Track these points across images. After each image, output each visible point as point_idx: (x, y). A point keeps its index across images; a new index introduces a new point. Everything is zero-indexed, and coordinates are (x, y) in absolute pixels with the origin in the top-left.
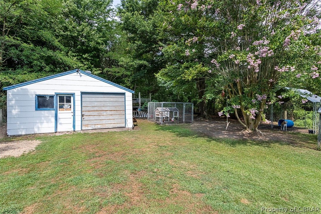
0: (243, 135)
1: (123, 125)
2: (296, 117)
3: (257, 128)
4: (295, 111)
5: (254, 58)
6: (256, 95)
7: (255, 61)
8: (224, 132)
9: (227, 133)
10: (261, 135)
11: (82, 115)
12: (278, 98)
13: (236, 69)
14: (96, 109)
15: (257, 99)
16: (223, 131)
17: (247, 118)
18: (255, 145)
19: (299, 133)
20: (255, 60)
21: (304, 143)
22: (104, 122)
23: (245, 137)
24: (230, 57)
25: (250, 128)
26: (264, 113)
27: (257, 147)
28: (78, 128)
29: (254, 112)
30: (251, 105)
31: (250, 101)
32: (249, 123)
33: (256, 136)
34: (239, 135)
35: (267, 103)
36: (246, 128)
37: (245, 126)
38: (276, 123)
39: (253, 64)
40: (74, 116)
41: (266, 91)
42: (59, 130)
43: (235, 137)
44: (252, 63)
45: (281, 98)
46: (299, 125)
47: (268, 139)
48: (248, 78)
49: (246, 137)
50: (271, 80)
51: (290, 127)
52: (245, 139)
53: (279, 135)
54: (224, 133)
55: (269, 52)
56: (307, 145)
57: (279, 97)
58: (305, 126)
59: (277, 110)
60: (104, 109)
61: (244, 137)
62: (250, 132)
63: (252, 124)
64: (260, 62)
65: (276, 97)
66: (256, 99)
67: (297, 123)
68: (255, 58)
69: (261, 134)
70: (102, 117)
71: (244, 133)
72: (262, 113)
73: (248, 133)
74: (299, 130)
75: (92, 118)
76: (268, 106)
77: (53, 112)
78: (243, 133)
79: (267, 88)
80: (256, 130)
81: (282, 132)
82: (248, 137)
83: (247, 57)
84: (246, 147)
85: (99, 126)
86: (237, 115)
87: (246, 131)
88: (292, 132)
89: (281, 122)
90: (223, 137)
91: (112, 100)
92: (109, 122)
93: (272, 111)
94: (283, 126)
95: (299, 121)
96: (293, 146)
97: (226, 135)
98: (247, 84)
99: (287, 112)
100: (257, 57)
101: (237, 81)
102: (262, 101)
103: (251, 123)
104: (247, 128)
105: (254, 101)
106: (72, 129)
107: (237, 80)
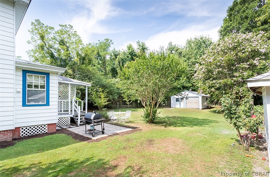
1: (198, 108)
11: (186, 104)
14: (190, 102)
22: (192, 106)
28: (185, 107)
40: (184, 104)
42: (181, 107)
60: (192, 102)
70: (192, 105)
75: (188, 104)
77: (179, 102)
85: (191, 107)
91: (195, 99)
92: (194, 106)
106: (183, 108)
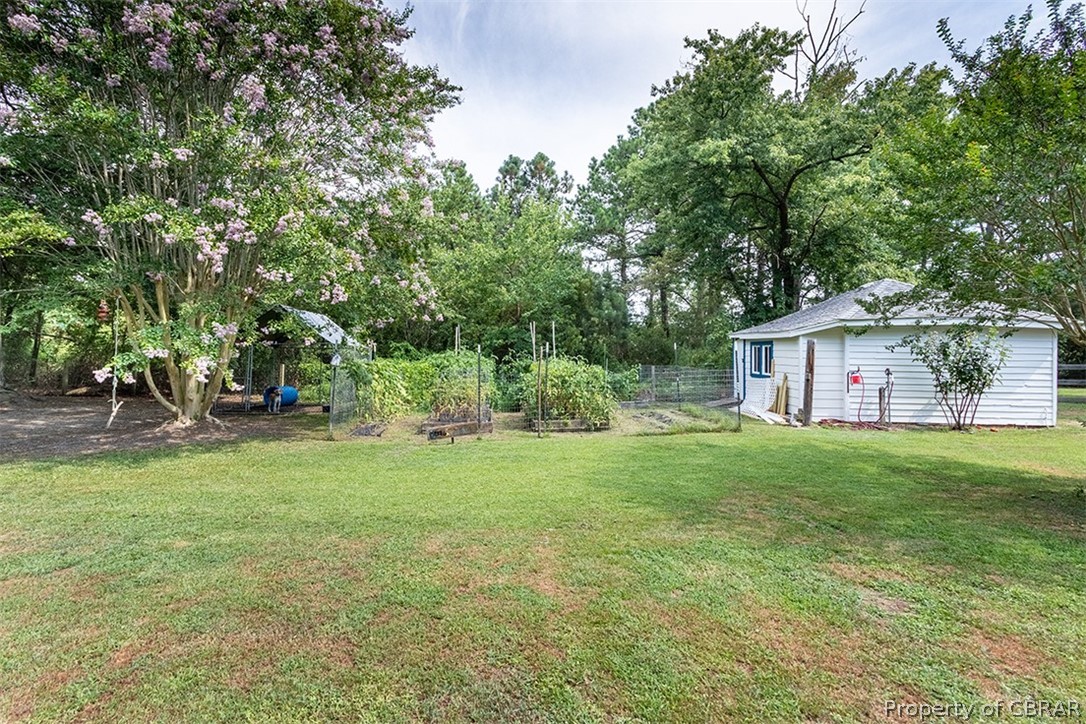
0: (168, 435)
2: (306, 380)
3: (208, 412)
4: (301, 365)
5: (213, 237)
6: (213, 323)
7: (215, 245)
8: (97, 437)
9: (110, 440)
10: (218, 428)
12: (261, 332)
13: (154, 240)
15: (213, 334)
16: (93, 434)
17: (181, 387)
18: (203, 452)
19: (305, 414)
20: (215, 241)
21: (309, 432)
23: (173, 441)
24: (147, 217)
25: (187, 413)
26: (230, 367)
27: (207, 455)
29: (205, 364)
30: (200, 347)
31: (196, 338)
32: (187, 400)
33: (205, 434)
34: (153, 438)
35: (237, 344)
36: (175, 416)
37: (174, 409)
38: (259, 399)
39: (211, 253)
41: (236, 314)
43: (140, 444)
44: (209, 249)
45: (267, 333)
46: (308, 398)
47: (235, 435)
48: (190, 274)
49: (175, 438)
50: (250, 289)
51: (289, 404)
52: (172, 444)
53: (262, 423)
54: (98, 439)
55: (247, 234)
56: (313, 434)
57: (263, 330)
58: (320, 398)
59: (265, 361)
61: (170, 441)
62: (188, 424)
63: (195, 401)
64: (226, 251)
65: (258, 330)
66: (211, 333)
67: (307, 393)
68: (215, 237)
69: (218, 425)
71: (170, 429)
72: (225, 367)
73: (182, 429)
74: (307, 409)
76: (240, 352)
78: (167, 429)
79: (239, 309)
80: (205, 418)
81: (271, 417)
82: (183, 438)
83: (196, 233)
84: (177, 461)
86: (151, 378)
87: (178, 424)
88: (293, 413)
89: (270, 392)
90: (97, 451)
93: (250, 367)
94: (273, 401)
95: (310, 389)
96: (287, 441)
97: (104, 444)
98: (188, 290)
99: (287, 367)
100: (220, 236)
101: (156, 278)
102: (225, 340)
103: (191, 400)
104: (180, 414)
105: (206, 338)
107: (156, 275)
